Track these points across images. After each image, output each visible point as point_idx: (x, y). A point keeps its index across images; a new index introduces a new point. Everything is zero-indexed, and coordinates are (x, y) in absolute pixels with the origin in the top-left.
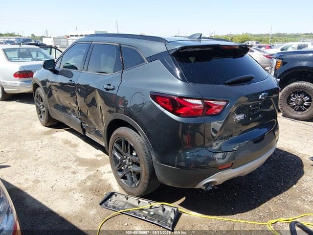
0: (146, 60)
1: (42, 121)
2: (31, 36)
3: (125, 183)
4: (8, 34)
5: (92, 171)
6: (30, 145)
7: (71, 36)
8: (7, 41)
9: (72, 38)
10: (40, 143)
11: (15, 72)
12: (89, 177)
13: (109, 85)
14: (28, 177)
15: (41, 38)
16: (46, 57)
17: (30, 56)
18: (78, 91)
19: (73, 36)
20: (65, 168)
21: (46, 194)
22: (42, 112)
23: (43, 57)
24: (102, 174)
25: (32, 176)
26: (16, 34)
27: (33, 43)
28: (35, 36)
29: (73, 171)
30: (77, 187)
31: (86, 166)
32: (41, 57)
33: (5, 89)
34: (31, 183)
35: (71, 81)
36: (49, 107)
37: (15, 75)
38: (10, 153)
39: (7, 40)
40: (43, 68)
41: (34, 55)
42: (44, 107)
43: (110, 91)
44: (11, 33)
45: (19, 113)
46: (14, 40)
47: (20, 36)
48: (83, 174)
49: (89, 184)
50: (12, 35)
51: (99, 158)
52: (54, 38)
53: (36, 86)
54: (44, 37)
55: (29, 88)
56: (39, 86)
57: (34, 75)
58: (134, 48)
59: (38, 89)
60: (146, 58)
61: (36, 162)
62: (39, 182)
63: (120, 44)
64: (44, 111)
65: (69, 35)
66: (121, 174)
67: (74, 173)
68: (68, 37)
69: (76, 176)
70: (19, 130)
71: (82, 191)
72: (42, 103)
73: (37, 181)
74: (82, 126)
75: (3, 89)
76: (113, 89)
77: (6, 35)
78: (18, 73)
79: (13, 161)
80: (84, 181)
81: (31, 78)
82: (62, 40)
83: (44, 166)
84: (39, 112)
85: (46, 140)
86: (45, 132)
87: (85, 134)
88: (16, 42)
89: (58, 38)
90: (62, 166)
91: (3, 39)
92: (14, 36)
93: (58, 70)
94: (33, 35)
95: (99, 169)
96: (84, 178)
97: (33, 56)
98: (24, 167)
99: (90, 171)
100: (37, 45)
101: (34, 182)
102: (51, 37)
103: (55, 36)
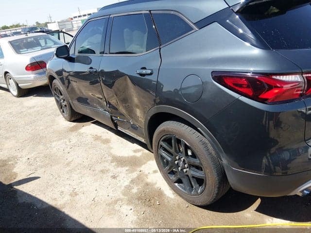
0: (194, 26)
1: (65, 116)
2: (35, 24)
3: (180, 189)
4: (13, 25)
5: (134, 172)
6: (57, 147)
7: (74, 17)
8: (14, 33)
9: (76, 19)
10: (68, 143)
11: (26, 65)
12: (132, 181)
13: (144, 68)
14: (63, 189)
15: (46, 24)
16: (55, 43)
17: (39, 44)
18: (102, 79)
19: (76, 17)
20: (102, 171)
21: (89, 211)
22: (63, 106)
23: (53, 44)
24: (146, 175)
25: (67, 187)
26: (21, 24)
27: (39, 30)
28: (39, 24)
29: (112, 175)
30: (122, 197)
31: (126, 166)
32: (50, 44)
33: (19, 85)
34: (67, 198)
35: (91, 68)
36: (70, 101)
37: (27, 68)
38: (38, 159)
39: (14, 31)
40: (55, 57)
41: (42, 42)
42: (64, 100)
43: (146, 77)
44: (15, 24)
45: (39, 109)
46: (20, 31)
47: (26, 26)
48: (125, 177)
49: (135, 190)
50: (17, 26)
51: (139, 154)
52: (58, 22)
53: (51, 78)
54: (48, 23)
55: (44, 80)
56: (55, 78)
57: (47, 66)
58: (172, 12)
59: (54, 81)
60: (194, 24)
61: (68, 169)
62: (76, 194)
63: (150, 11)
64: (65, 106)
65: (72, 17)
66: (173, 178)
67: (114, 177)
68: (72, 19)
69: (117, 181)
70: (42, 129)
71: (130, 202)
72: (61, 97)
73: (74, 194)
74: (112, 120)
75: (17, 85)
76: (151, 74)
77: (12, 27)
78: (29, 66)
79: (43, 170)
80: (128, 188)
81: (44, 69)
82: (66, 23)
83: (78, 171)
84: (61, 107)
85: (74, 138)
86: (71, 128)
87: (117, 128)
88: (22, 32)
89: (63, 21)
90: (99, 169)
91: (10, 32)
92: (20, 26)
93: (73, 57)
94: (37, 23)
95: (141, 169)
96: (127, 183)
97: (42, 44)
98: (56, 177)
99: (132, 172)
100: (43, 32)
101: (71, 195)
102: (55, 22)
103: (59, 21)
